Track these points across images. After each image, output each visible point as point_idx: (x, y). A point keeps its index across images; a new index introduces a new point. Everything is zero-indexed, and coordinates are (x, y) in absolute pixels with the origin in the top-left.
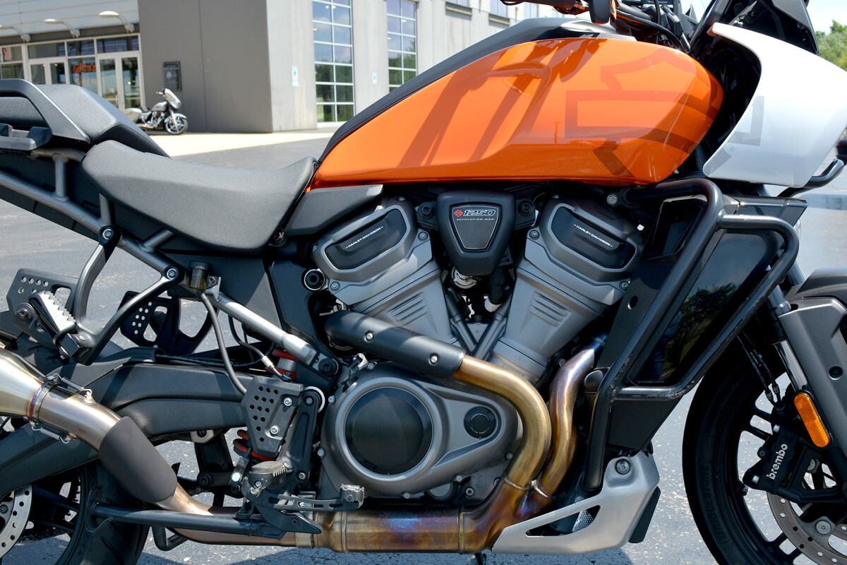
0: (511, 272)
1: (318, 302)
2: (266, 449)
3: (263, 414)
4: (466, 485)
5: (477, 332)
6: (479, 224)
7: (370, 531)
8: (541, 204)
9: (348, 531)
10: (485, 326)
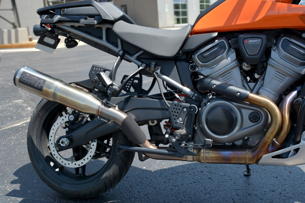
0: (265, 64)
2: (177, 126)
3: (176, 114)
4: (248, 141)
5: (252, 86)
6: (254, 45)
7: (214, 156)
8: (276, 38)
9: (206, 156)
10: (254, 84)
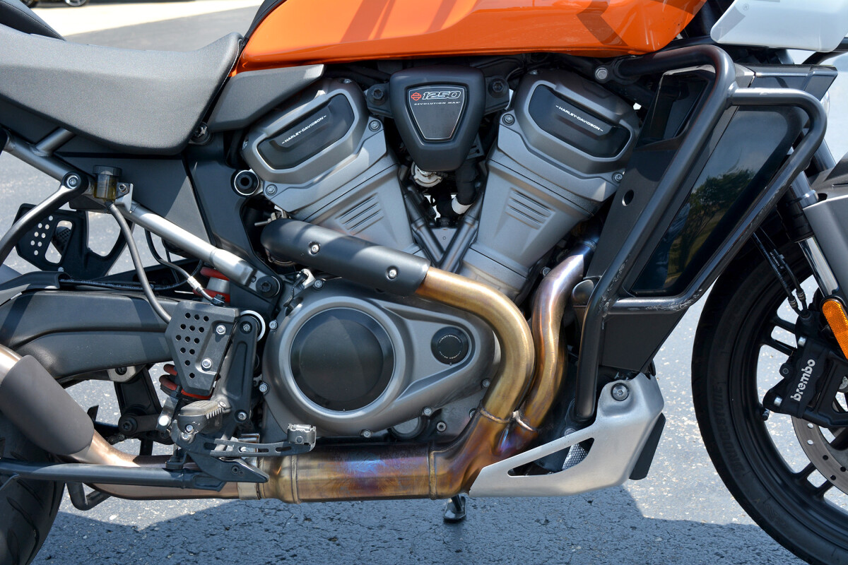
0: (482, 164)
1: (252, 209)
2: (198, 386)
3: (192, 345)
4: (437, 419)
5: (444, 238)
6: (442, 109)
7: (325, 477)
8: (516, 82)
9: (300, 478)
10: (453, 231)
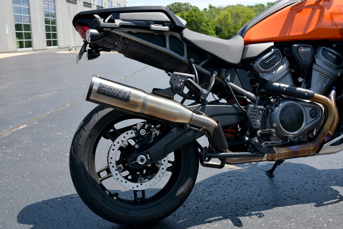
2: (257, 127)
3: (254, 116)
7: (286, 151)
9: (280, 152)
